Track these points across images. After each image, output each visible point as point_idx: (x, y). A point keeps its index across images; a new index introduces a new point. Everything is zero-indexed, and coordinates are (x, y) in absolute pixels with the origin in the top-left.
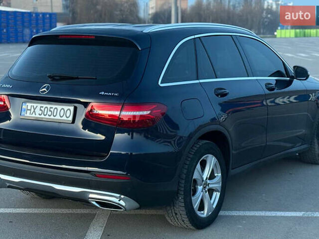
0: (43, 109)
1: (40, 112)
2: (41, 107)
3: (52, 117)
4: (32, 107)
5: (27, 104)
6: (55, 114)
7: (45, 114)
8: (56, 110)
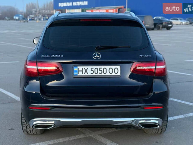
0: (94, 70)
1: (92, 72)
2: (91, 68)
3: (103, 74)
4: (84, 69)
5: (78, 67)
6: (105, 72)
7: (96, 72)
8: (105, 69)
